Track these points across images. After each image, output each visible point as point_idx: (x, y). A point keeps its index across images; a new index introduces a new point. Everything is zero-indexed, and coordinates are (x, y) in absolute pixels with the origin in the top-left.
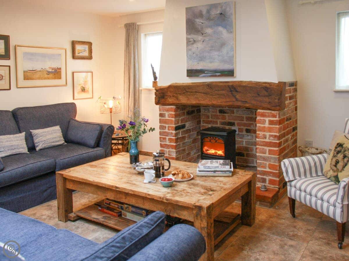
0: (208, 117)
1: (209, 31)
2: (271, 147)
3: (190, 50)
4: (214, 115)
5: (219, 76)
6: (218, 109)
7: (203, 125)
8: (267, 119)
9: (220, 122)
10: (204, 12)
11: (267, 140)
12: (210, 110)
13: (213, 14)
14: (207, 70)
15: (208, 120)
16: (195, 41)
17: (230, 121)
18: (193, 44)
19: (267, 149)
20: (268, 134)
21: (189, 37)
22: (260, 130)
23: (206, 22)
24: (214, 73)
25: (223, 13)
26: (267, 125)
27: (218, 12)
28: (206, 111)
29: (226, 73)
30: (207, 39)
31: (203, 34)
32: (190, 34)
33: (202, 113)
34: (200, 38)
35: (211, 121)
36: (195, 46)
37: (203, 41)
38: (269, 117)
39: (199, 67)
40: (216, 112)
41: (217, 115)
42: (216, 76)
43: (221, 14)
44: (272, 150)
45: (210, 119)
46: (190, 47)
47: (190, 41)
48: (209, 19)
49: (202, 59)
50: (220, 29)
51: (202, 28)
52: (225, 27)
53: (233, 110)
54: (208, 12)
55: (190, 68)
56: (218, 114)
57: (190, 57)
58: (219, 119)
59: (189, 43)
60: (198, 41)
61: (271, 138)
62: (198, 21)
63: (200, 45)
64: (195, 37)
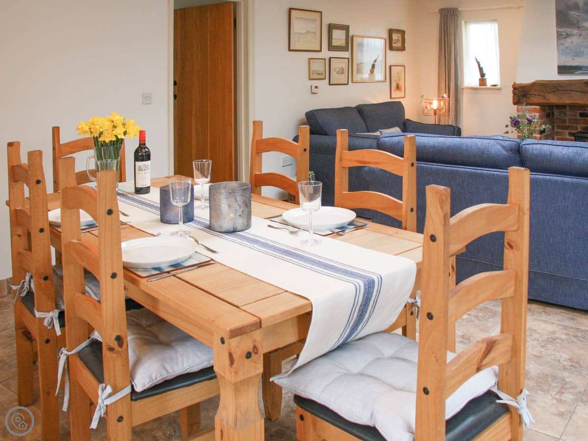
0: (564, 121)
1: (587, 24)
3: (562, 44)
10: (581, 4)
14: (585, 67)
16: (568, 35)
18: (565, 38)
21: (560, 30)
23: (584, 15)
30: (584, 33)
31: (579, 28)
32: (561, 27)
34: (575, 32)
36: (569, 40)
37: (580, 36)
39: (574, 64)
40: (576, 116)
41: (577, 119)
46: (561, 42)
47: (562, 35)
48: (587, 12)
49: (578, 54)
51: (578, 22)
54: (586, 4)
55: (562, 64)
56: (578, 117)
57: (561, 52)
58: (580, 123)
59: (560, 37)
60: (573, 35)
62: (573, 13)
63: (575, 40)
64: (569, 30)
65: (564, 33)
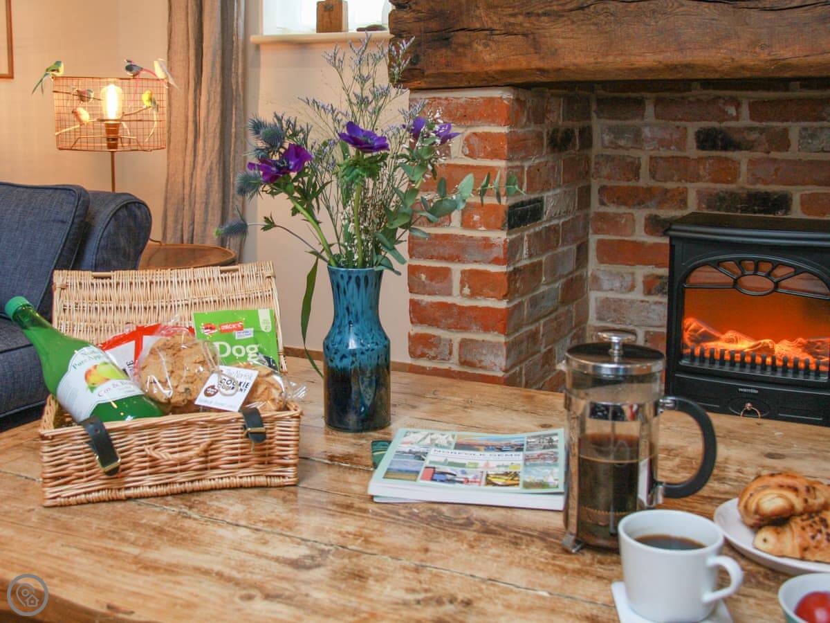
0: (633, 169)
4: (666, 159)
6: (692, 128)
7: (602, 209)
9: (699, 193)
12: (647, 132)
15: (632, 184)
17: (761, 187)
28: (622, 143)
33: (597, 148)
35: (649, 190)
40: (681, 144)
41: (687, 158)
45: (645, 181)
53: (786, 131)
56: (692, 151)
58: (698, 178)
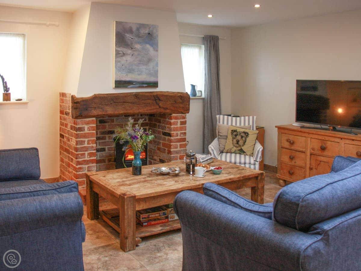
1: (138, 46)
2: (181, 142)
3: (119, 62)
5: (146, 87)
8: (179, 121)
10: (134, 29)
11: (179, 137)
13: (142, 32)
14: (135, 82)
16: (124, 54)
17: (110, 130)
18: (122, 56)
19: (178, 144)
20: (179, 132)
21: (118, 49)
22: (174, 131)
23: (135, 38)
24: (142, 84)
25: (150, 33)
26: (179, 125)
27: (147, 32)
29: (152, 84)
30: (136, 53)
31: (132, 49)
34: (129, 51)
36: (124, 58)
37: (132, 55)
38: (180, 119)
39: (128, 79)
42: (143, 87)
43: (149, 34)
44: (182, 144)
46: (119, 59)
47: (120, 53)
48: (138, 36)
49: (131, 71)
50: (148, 46)
51: (132, 44)
52: (152, 45)
53: (113, 119)
54: (138, 29)
55: (118, 79)
57: (119, 68)
59: (118, 55)
60: (127, 54)
61: (182, 135)
62: (128, 36)
63: (129, 58)
64: (125, 50)
65: (121, 52)
